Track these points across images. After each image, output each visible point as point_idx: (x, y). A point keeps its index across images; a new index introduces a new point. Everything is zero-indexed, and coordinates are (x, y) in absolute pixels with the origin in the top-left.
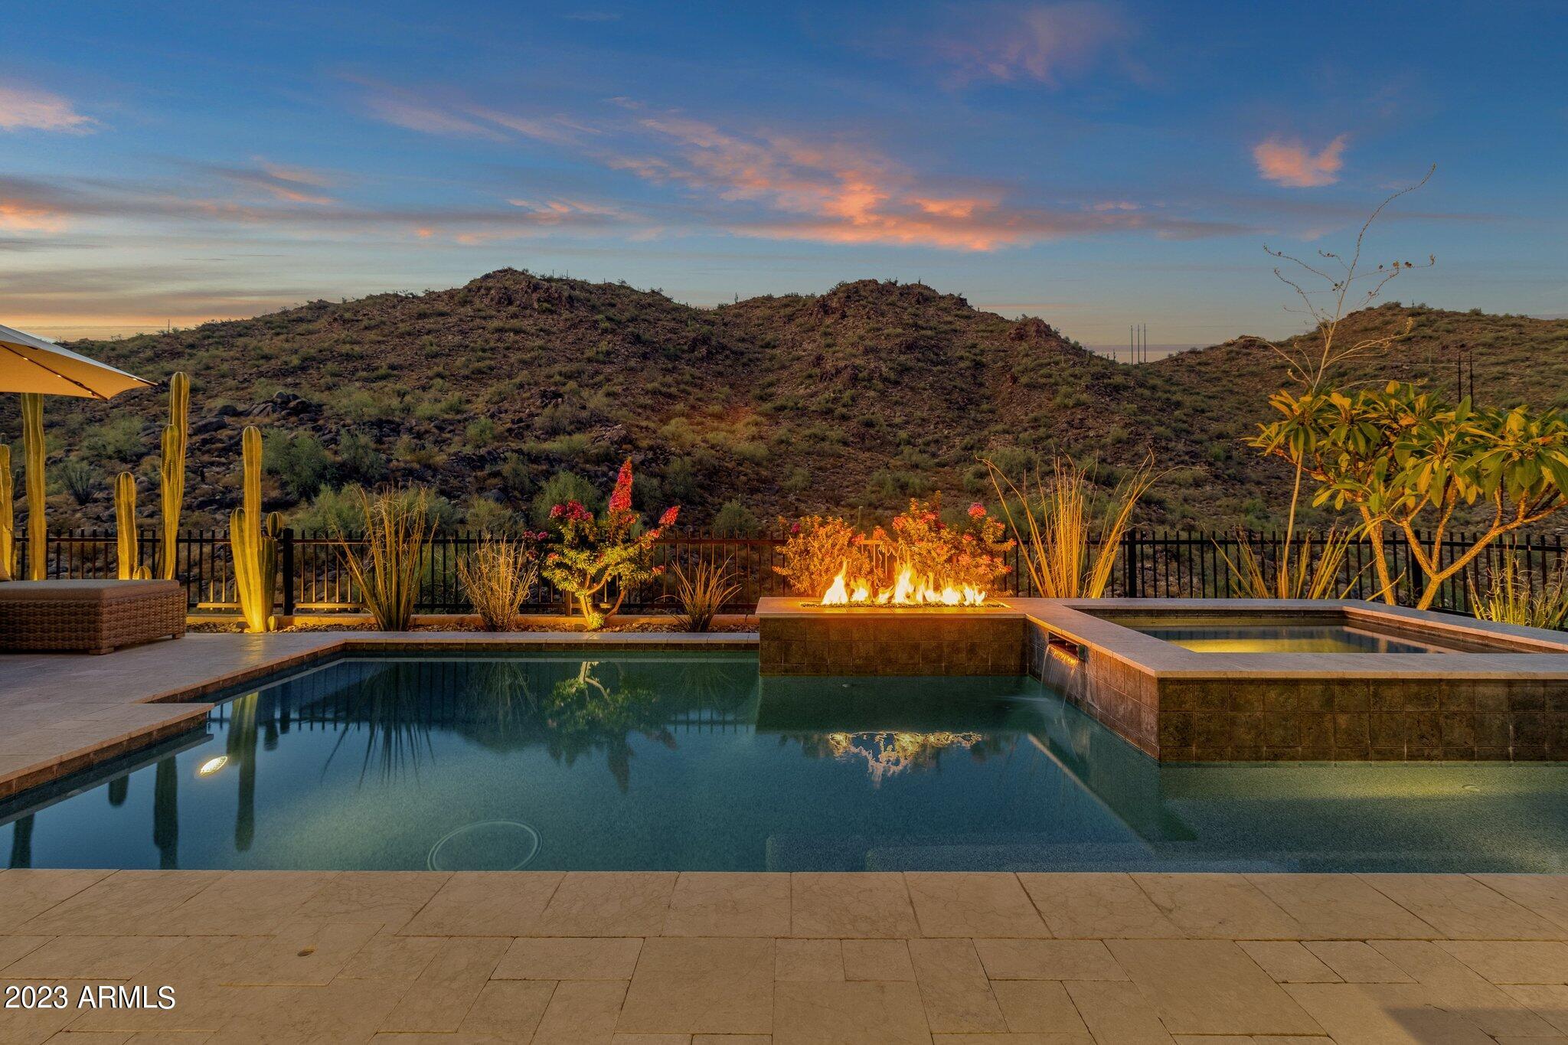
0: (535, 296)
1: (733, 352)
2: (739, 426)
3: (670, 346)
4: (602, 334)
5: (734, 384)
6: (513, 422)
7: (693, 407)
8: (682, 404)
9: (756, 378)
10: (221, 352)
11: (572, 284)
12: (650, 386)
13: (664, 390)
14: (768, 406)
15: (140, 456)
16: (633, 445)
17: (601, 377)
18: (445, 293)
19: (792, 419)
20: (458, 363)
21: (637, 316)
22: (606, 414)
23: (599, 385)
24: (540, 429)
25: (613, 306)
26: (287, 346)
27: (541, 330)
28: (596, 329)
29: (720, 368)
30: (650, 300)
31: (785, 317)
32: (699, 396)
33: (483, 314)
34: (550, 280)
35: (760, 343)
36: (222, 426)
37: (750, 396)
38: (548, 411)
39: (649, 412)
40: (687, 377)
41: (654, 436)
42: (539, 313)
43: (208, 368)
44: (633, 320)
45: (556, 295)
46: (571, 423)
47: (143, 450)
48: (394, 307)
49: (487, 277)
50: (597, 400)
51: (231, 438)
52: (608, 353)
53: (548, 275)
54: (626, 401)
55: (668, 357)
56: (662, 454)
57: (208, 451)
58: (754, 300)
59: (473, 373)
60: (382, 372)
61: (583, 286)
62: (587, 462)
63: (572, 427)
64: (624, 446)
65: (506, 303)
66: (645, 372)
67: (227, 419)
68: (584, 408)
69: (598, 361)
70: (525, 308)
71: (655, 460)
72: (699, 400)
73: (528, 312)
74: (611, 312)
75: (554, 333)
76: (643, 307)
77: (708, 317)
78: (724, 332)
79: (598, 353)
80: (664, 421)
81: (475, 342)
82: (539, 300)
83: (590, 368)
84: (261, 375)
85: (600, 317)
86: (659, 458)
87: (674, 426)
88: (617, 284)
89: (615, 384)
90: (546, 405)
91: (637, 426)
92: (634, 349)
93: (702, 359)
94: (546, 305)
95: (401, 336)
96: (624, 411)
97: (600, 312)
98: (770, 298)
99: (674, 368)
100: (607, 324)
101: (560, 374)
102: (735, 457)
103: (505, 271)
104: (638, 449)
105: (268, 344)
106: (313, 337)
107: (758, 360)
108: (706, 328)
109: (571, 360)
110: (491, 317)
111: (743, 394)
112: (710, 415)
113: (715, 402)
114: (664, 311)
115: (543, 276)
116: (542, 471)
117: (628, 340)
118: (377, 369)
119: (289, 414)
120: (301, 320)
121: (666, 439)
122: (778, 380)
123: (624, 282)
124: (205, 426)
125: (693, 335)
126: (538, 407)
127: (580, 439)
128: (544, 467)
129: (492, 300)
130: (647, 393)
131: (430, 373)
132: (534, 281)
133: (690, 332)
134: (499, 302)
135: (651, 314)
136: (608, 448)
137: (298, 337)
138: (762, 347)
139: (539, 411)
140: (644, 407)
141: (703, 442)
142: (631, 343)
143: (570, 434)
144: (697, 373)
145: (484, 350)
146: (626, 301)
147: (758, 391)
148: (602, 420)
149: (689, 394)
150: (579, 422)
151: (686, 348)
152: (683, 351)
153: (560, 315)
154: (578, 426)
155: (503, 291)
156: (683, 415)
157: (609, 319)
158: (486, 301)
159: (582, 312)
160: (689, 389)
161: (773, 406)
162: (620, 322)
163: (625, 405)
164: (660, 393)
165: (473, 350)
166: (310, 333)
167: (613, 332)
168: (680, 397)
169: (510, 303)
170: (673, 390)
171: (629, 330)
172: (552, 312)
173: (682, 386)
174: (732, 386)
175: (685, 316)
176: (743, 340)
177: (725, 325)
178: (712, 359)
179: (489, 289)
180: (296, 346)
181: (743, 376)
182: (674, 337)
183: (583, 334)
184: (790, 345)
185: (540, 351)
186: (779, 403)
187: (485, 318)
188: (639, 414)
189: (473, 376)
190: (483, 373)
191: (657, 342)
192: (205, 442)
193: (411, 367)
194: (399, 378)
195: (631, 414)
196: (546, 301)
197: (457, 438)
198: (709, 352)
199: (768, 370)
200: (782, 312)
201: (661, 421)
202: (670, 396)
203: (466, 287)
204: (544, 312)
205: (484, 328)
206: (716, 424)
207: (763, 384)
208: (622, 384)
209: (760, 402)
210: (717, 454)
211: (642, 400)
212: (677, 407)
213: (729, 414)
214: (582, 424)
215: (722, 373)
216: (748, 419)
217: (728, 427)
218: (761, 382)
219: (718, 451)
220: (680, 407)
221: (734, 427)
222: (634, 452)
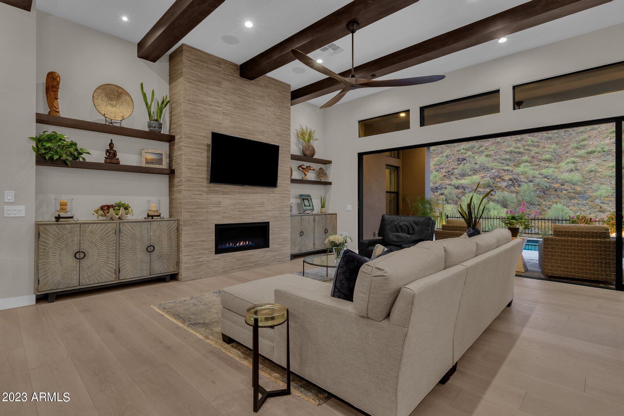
2: (562, 164)
6: (446, 172)
7: (533, 157)
8: (527, 156)
9: (574, 137)
12: (508, 149)
13: (516, 150)
14: (582, 152)
16: (501, 179)
17: (483, 148)
19: (599, 158)
22: (487, 166)
23: (482, 152)
24: (458, 174)
29: (550, 135)
32: (537, 151)
37: (569, 147)
38: (461, 166)
39: (508, 162)
40: (530, 143)
41: (512, 173)
46: (471, 171)
50: (482, 159)
54: (496, 158)
56: (517, 182)
63: (471, 173)
64: (497, 180)
66: (505, 143)
68: (476, 164)
71: (513, 185)
72: (537, 153)
80: (517, 165)
83: (477, 145)
86: (515, 184)
87: (521, 169)
89: (490, 151)
90: (459, 164)
91: (503, 170)
96: (496, 163)
99: (521, 139)
101: (464, 149)
102: (560, 181)
104: (504, 180)
111: (565, 147)
112: (543, 160)
113: (547, 153)
116: (460, 192)
121: (518, 174)
122: (589, 137)
126: (456, 165)
127: (476, 178)
128: (461, 191)
130: (507, 153)
136: (489, 181)
139: (456, 167)
140: (506, 160)
141: (539, 175)
143: (470, 176)
147: (575, 145)
148: (484, 169)
149: (531, 151)
150: (474, 170)
154: (474, 172)
156: (527, 162)
160: (531, 148)
161: (586, 151)
164: (514, 152)
168: (526, 153)
170: (522, 150)
173: (527, 147)
181: (565, 137)
186: (590, 149)
188: (503, 163)
195: (499, 164)
199: (583, 132)
201: (515, 165)
202: (520, 153)
206: (547, 164)
207: (579, 140)
208: (494, 150)
209: (577, 150)
210: (548, 181)
211: (504, 157)
212: (524, 158)
213: (557, 158)
214: (476, 171)
215: (551, 137)
216: (568, 160)
217: (555, 166)
218: (577, 139)
219: (549, 179)
220: (526, 158)
221: (559, 165)
222: (502, 182)
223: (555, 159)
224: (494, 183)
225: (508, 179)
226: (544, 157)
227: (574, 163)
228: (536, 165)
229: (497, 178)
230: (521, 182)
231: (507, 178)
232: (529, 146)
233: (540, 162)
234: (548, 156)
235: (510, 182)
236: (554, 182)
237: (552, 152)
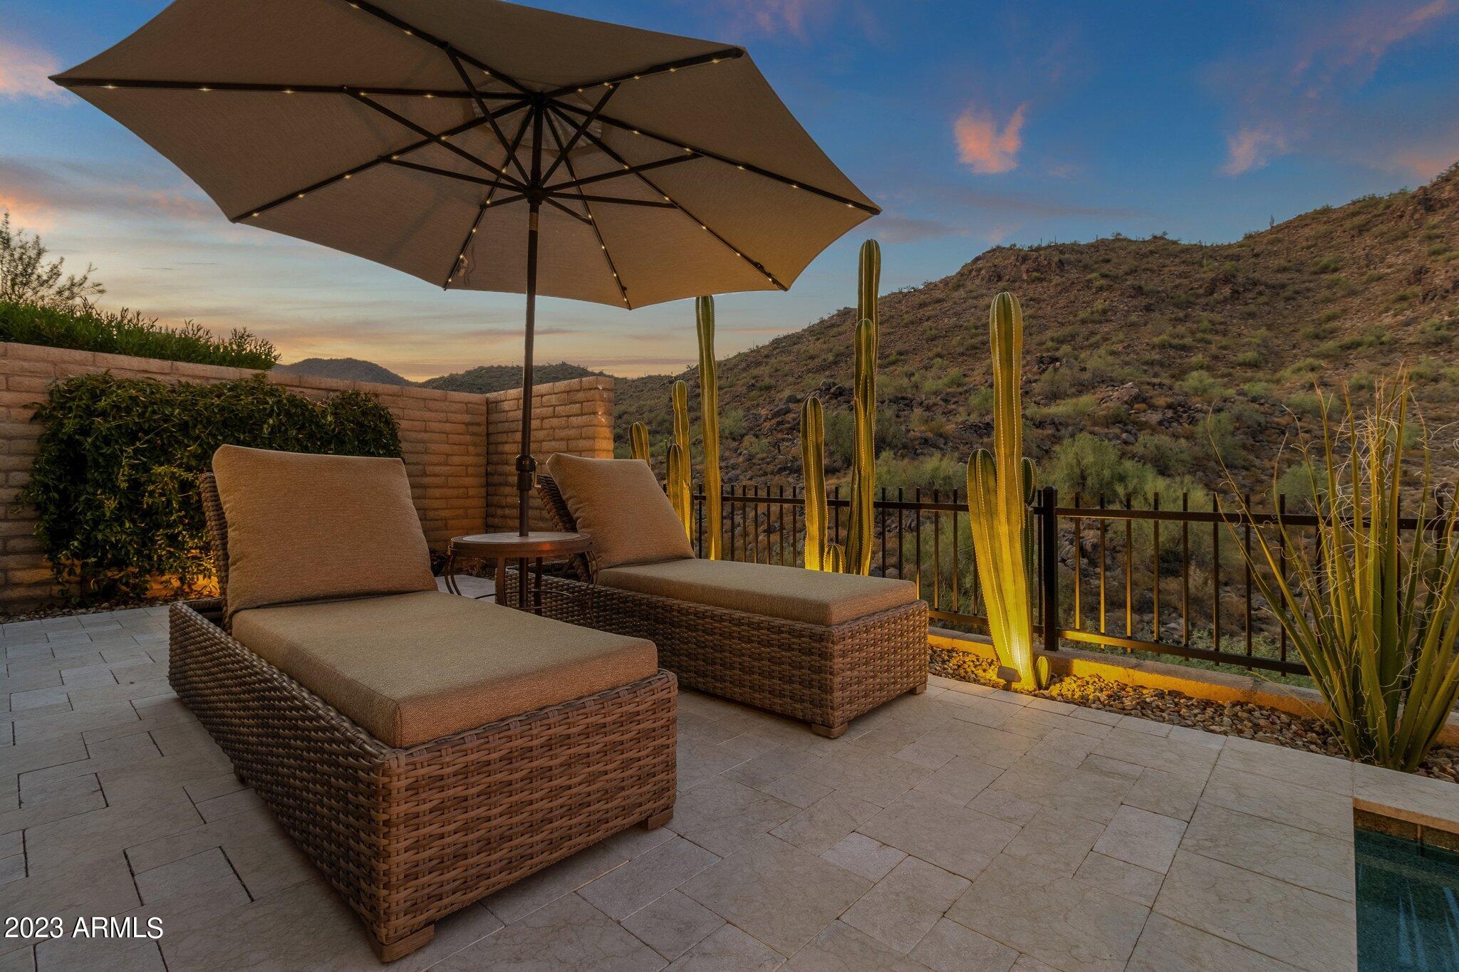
0: (1024, 268)
1: (1267, 286)
2: (1286, 373)
3: (1180, 292)
4: (1097, 292)
5: (1272, 325)
7: (1216, 358)
8: (1200, 356)
9: (1306, 312)
10: (784, 358)
11: (1061, 249)
12: (1156, 340)
13: (1176, 341)
14: (1329, 345)
15: (743, 436)
16: (1147, 404)
17: (1098, 337)
18: (941, 282)
19: (1371, 358)
20: (954, 342)
21: (1137, 267)
22: (1109, 374)
23: (1096, 346)
24: (1039, 394)
25: (1108, 261)
26: (825, 347)
27: (1031, 299)
28: (1089, 288)
29: (1252, 308)
30: (1151, 248)
31: (1352, 229)
32: (1224, 343)
33: (974, 294)
34: (1038, 249)
35: (1313, 269)
36: (788, 411)
37: (1298, 336)
38: (1046, 376)
39: (1157, 368)
40: (1205, 324)
41: (1171, 392)
42: (1028, 284)
43: (777, 371)
44: (1132, 272)
45: (1046, 262)
46: (1072, 386)
47: (744, 431)
48: (900, 302)
49: (978, 259)
50: (1096, 361)
51: (794, 419)
52: (1104, 312)
53: (1036, 245)
54: (1127, 359)
55: (1178, 306)
56: (1185, 412)
57: (781, 431)
58: (1300, 218)
59: (967, 349)
60: (892, 358)
61: (1074, 248)
62: (1095, 424)
63: (1073, 390)
64: (1136, 406)
65: (995, 280)
66: (1149, 326)
67: (791, 406)
68: (1084, 369)
69: (1093, 322)
70: (1015, 281)
71: (1177, 418)
72: (1225, 348)
73: (1017, 284)
74: (1106, 268)
75: (1044, 300)
76: (1144, 256)
77: (1230, 252)
78: (1255, 264)
79: (1092, 313)
80: (1181, 374)
81: (968, 321)
82: (1028, 271)
83: (1084, 331)
84: (809, 371)
85: (1094, 275)
86: (1181, 417)
87: (1194, 379)
88: (1111, 238)
89: (1113, 343)
90: (1044, 371)
91: (1149, 384)
92: (1135, 302)
93: (1225, 301)
94: (1035, 274)
95: (906, 326)
96: (1127, 370)
97: (1093, 271)
98: (1326, 211)
99: (1186, 316)
100: (1103, 282)
101: (1052, 340)
102: (1289, 410)
103: (993, 250)
104: (1153, 407)
105: (813, 347)
106: (842, 337)
107: (1308, 290)
108: (1228, 265)
109: (1063, 324)
110: (982, 296)
111: (1288, 335)
112: (1240, 365)
113: (1246, 348)
114: (1170, 255)
115: (1031, 247)
116: (1048, 436)
117: (1128, 294)
118: (888, 356)
119: (831, 398)
120: (833, 326)
121: (1186, 394)
122: (1344, 311)
123: (1119, 234)
124: (778, 412)
125: (1212, 275)
126: (1035, 374)
127: (1086, 400)
128: (1050, 432)
129: (983, 279)
130: (1154, 348)
131: (930, 354)
132: (1022, 253)
133: (1208, 272)
134: (990, 280)
135: (1154, 262)
136: (1118, 409)
137: (832, 339)
138: (1316, 273)
139: (1037, 377)
140: (1151, 363)
141: (1239, 394)
142: (1132, 297)
143: (1071, 397)
144: (1218, 318)
145: (976, 328)
146: (1123, 253)
147: (1311, 329)
148: (1104, 380)
149: (1209, 342)
150: (1082, 384)
151: (1201, 291)
152: (1198, 296)
153: (1050, 281)
154: (1080, 388)
155: (993, 269)
156: (1201, 367)
157: (1104, 276)
158: (977, 282)
159: (1074, 274)
160: (1209, 337)
161: (1339, 344)
162: (1117, 277)
163: (1127, 363)
164: (1171, 346)
165: (967, 329)
166: (840, 334)
167: (1109, 288)
168: (1197, 348)
169: (1000, 278)
170: (1188, 341)
171: (1128, 283)
172: (1040, 280)
173: (1199, 335)
174: (1269, 327)
175: (1198, 256)
176: (1285, 270)
177: (1257, 256)
178: (1238, 299)
179: (980, 269)
180: (831, 346)
181: (1286, 312)
182: (1186, 282)
183: (1075, 296)
184: (1363, 263)
185: (1031, 320)
186: (1347, 339)
187: (976, 298)
188: (1147, 370)
189: (968, 353)
190: (976, 348)
191: (1163, 291)
192: (779, 423)
193: (915, 351)
194: (905, 361)
195: (1138, 372)
196: (1035, 270)
197: (961, 409)
198: (1235, 292)
199: (1327, 301)
200: (1348, 224)
201: (1176, 376)
202: (1183, 348)
203: (958, 273)
204: (1033, 281)
205: (975, 307)
206: (1249, 374)
207: (1319, 319)
208: (1122, 342)
209: (1316, 342)
210: (1262, 409)
211: (1148, 356)
212: (1194, 359)
213: (1268, 360)
214: (1084, 386)
215: (1254, 313)
216: (1300, 364)
217: (1268, 377)
218: (1315, 317)
219: (1262, 404)
220: (1197, 358)
221: (1278, 375)
222: (1149, 411)
223: (1267, 362)
224: (1130, 415)
225: (1164, 404)
226: (1241, 357)
227: (1313, 369)
228: (1223, 376)
229: (1137, 403)
230: (1196, 412)
231: (1161, 401)
232: (1204, 331)
233: (1232, 368)
234: (1250, 355)
235: (1170, 413)
236: (1277, 413)
237: (1258, 345)
